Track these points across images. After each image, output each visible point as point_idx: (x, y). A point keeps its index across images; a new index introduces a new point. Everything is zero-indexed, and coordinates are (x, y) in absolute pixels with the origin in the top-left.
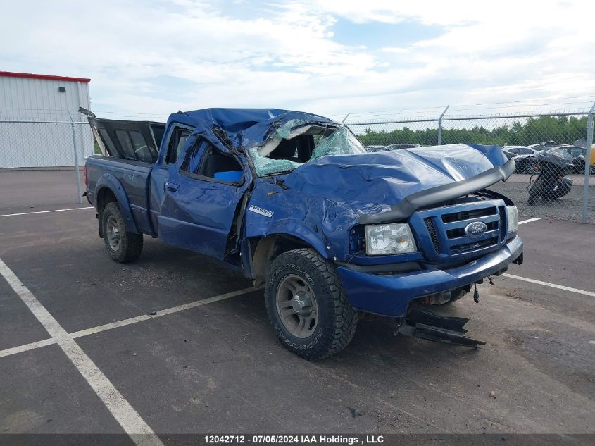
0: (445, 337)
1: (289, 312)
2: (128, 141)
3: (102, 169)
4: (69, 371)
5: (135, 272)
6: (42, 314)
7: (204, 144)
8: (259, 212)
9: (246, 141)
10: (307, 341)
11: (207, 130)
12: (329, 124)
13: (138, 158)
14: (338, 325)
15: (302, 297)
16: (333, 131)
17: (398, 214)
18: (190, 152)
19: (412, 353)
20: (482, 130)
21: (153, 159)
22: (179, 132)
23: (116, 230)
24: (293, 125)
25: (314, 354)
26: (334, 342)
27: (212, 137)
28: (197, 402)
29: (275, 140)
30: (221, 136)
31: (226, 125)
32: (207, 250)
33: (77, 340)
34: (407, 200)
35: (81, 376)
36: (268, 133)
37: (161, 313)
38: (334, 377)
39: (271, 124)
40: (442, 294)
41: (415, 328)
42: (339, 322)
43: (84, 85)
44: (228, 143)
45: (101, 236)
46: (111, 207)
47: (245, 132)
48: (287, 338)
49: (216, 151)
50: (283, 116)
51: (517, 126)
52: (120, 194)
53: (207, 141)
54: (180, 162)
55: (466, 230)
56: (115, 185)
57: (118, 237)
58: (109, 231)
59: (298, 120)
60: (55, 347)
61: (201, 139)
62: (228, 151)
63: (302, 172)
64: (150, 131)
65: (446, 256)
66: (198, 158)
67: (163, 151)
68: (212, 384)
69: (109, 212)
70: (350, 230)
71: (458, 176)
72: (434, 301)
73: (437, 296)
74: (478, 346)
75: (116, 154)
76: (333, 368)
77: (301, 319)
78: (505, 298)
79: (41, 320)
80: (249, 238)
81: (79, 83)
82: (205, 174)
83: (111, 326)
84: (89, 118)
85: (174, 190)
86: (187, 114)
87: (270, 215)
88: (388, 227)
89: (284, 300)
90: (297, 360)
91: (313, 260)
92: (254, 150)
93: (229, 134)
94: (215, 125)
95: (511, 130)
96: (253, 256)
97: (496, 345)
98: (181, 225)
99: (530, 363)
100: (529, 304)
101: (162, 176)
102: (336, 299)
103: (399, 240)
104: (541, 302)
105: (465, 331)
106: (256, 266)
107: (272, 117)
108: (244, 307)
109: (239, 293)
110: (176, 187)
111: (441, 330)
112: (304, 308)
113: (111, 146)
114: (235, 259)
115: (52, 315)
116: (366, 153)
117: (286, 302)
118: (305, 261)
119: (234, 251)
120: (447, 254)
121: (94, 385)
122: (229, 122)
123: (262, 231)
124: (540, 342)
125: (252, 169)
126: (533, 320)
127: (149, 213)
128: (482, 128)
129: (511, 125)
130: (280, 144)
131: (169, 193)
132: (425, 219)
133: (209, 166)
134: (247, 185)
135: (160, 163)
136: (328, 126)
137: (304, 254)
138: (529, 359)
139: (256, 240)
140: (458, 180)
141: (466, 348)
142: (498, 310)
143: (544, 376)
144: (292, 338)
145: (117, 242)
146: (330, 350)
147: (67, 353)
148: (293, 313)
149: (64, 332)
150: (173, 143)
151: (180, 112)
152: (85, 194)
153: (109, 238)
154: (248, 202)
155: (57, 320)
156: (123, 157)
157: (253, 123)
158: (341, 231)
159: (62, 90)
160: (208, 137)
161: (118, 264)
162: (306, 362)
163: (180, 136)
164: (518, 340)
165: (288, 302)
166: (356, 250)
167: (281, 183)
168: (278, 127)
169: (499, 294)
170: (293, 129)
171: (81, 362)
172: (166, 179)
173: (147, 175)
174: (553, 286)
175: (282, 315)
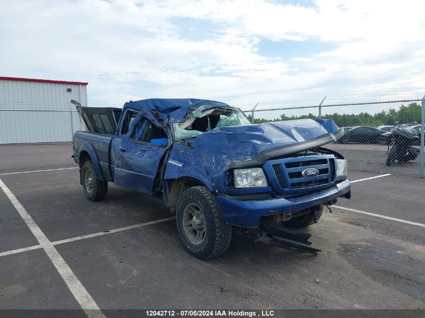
0: (293, 245)
1: (190, 228)
2: (99, 121)
3: (84, 139)
4: (47, 264)
5: (101, 207)
6: (36, 231)
7: (146, 121)
8: (174, 163)
9: (172, 119)
10: (200, 246)
11: (148, 112)
12: (228, 108)
13: (105, 132)
14: (218, 234)
15: (198, 217)
16: (230, 113)
17: (255, 162)
18: (137, 126)
19: (272, 256)
20: (367, 115)
21: (114, 132)
22: (131, 114)
23: (91, 179)
24: (203, 109)
25: (204, 255)
26: (215, 246)
27: (151, 117)
28: (124, 282)
29: (192, 118)
30: (157, 116)
31: (160, 109)
32: (142, 190)
33: (56, 247)
34: (262, 153)
35: (53, 267)
36: (187, 114)
37: (112, 231)
38: (216, 269)
39: (189, 108)
40: (284, 215)
41: (271, 239)
42: (218, 232)
43: (84, 86)
44: (161, 121)
45: (81, 184)
46: (87, 164)
47: (171, 114)
48: (189, 245)
49: (154, 126)
50: (197, 103)
51: (392, 111)
52: (93, 155)
53: (147, 119)
54: (129, 133)
55: (303, 173)
56: (90, 150)
57: (91, 184)
58: (86, 180)
59: (207, 106)
60: (41, 251)
61: (143, 119)
62: (160, 125)
63: (203, 137)
64: (112, 114)
65: (288, 190)
66: (141, 131)
67: (119, 126)
68: (135, 272)
69: (86, 167)
70: (225, 173)
71: (300, 139)
72: (279, 219)
73: (281, 215)
74: (318, 252)
75: (92, 130)
76: (216, 264)
77: (198, 232)
78: (347, 224)
79: (35, 234)
80: (167, 180)
81: (80, 85)
82: (145, 140)
83: (79, 238)
84: (77, 107)
85: (124, 151)
86: (135, 102)
87: (181, 165)
88: (249, 171)
89: (188, 221)
90: (194, 259)
91: (203, 192)
92: (176, 125)
93: (162, 115)
94: (153, 110)
95: (388, 115)
96: (169, 192)
97: (331, 253)
98: (128, 173)
99: (350, 263)
100: (362, 228)
101: (118, 142)
102: (216, 218)
103: (257, 179)
104: (372, 227)
105: (310, 243)
106: (171, 199)
107: (191, 103)
108: (167, 228)
109: (166, 219)
110: (125, 149)
111: (293, 242)
112: (198, 225)
113: (90, 125)
114: (159, 195)
115: (43, 232)
116: (250, 125)
117: (188, 222)
118: (198, 193)
119: (158, 189)
120: (289, 188)
121: (61, 271)
122: (162, 107)
123: (176, 175)
124: (362, 251)
125: (173, 136)
126: (362, 238)
127: (110, 167)
128: (366, 113)
129: (389, 111)
130: (195, 121)
131: (122, 153)
132: (273, 166)
133: (148, 135)
134: (168, 146)
135: (117, 134)
136: (227, 109)
137: (198, 189)
138: (350, 261)
139: (171, 181)
140: (300, 141)
141: (309, 254)
142: (340, 232)
143: (356, 271)
144: (191, 245)
145: (91, 187)
146: (213, 252)
147: (48, 253)
148: (193, 229)
149: (48, 241)
150: (127, 121)
151: (131, 102)
152: (73, 156)
153: (86, 185)
154: (168, 157)
155: (45, 234)
156: (96, 131)
157: (178, 108)
158: (220, 173)
159: (69, 90)
160: (148, 117)
161: (91, 202)
162: (199, 261)
163: (131, 117)
164: (347, 250)
165: (190, 222)
166: (229, 186)
167: (189, 145)
168: (193, 110)
169: (343, 221)
170: (203, 111)
171: (56, 259)
172: (120, 144)
173: (109, 142)
174: (384, 217)
175: (186, 230)
